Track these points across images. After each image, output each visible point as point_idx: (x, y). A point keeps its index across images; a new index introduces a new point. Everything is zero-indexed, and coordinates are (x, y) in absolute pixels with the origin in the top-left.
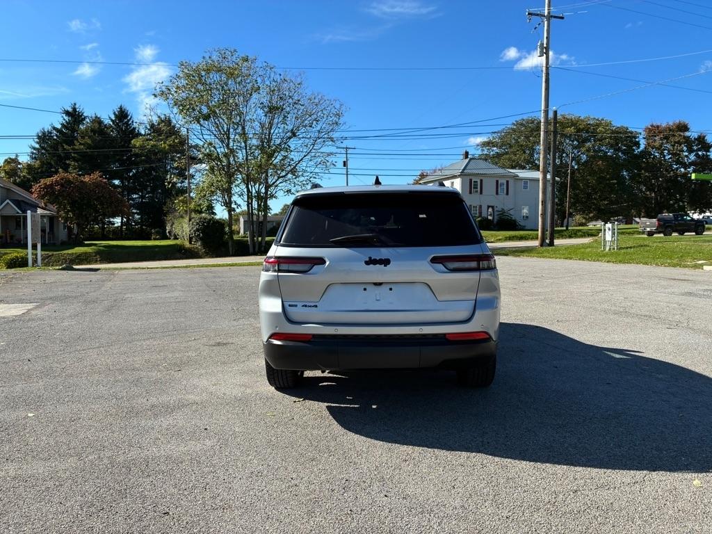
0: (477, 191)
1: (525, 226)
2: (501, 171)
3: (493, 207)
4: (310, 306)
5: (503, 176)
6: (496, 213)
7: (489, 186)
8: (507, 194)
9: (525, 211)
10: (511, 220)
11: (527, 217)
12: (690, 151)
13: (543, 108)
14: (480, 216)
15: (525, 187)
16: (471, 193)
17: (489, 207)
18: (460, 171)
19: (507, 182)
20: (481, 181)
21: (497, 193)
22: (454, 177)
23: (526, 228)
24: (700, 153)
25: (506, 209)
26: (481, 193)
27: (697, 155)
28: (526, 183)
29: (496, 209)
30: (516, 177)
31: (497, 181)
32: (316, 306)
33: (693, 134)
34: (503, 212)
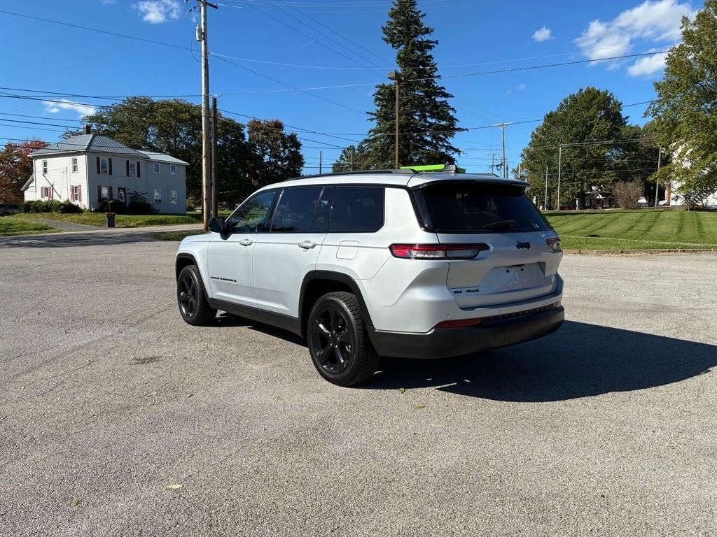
0: (106, 172)
1: (158, 210)
2: (131, 151)
3: (124, 189)
4: (472, 291)
5: (134, 157)
6: (128, 197)
7: (119, 167)
8: (139, 176)
9: (157, 195)
10: (144, 203)
11: (160, 201)
12: (286, 147)
13: (203, 93)
14: (111, 199)
15: (157, 170)
16: (99, 172)
17: (120, 189)
18: (86, 147)
19: (138, 163)
20: (110, 160)
21: (128, 175)
22: (78, 153)
23: (160, 212)
24: (292, 150)
25: (139, 192)
26: (111, 173)
27: (290, 151)
28: (157, 166)
29: (127, 192)
30: (147, 159)
31: (128, 162)
32: (478, 291)
33: (287, 132)
34: (135, 195)
